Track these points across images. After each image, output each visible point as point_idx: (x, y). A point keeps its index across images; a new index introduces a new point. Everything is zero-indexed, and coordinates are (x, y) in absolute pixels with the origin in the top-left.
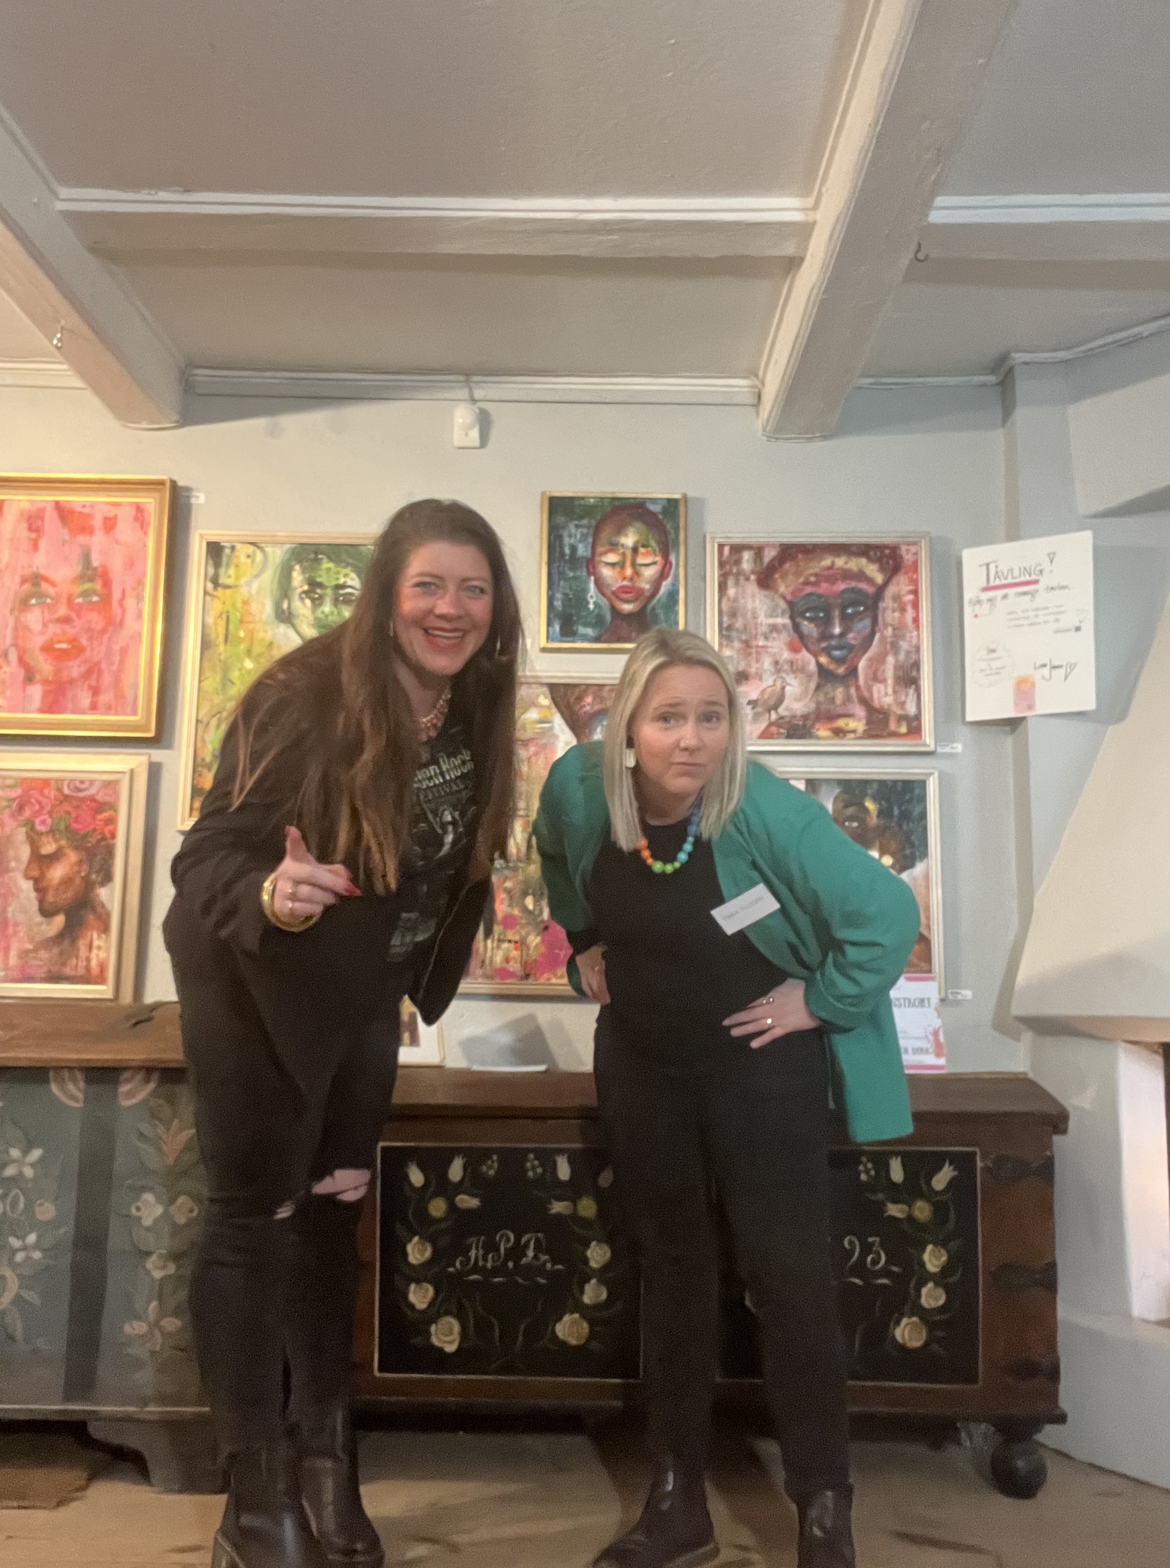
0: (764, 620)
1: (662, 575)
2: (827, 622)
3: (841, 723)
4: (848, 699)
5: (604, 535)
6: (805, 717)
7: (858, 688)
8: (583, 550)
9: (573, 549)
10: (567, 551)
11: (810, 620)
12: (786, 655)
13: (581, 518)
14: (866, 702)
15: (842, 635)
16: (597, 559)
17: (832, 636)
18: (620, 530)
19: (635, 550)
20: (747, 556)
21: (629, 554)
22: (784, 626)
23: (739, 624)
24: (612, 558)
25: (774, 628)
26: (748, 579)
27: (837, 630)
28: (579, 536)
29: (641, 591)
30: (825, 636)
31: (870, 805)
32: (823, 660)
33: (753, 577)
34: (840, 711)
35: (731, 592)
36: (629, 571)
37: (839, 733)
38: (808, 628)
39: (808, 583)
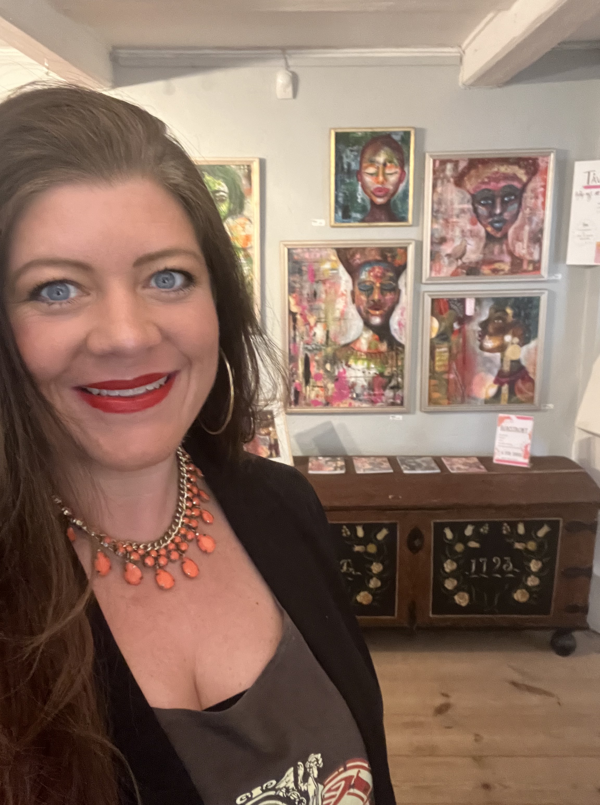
0: (457, 206)
1: (400, 180)
2: (493, 206)
3: (497, 266)
4: (501, 252)
5: (367, 156)
6: (477, 263)
7: (507, 245)
8: (354, 166)
9: (349, 165)
10: (346, 166)
11: (483, 205)
12: (469, 227)
13: (354, 145)
14: (511, 254)
15: (501, 214)
16: (363, 171)
17: (495, 215)
20: (449, 166)
21: (381, 167)
22: (468, 209)
23: (443, 209)
24: (371, 170)
25: (463, 211)
26: (449, 181)
27: (498, 211)
28: (352, 156)
29: (387, 191)
30: (491, 215)
31: (509, 311)
32: (489, 229)
33: (452, 180)
34: (497, 258)
35: (439, 189)
36: (381, 178)
37: (495, 271)
38: (482, 210)
39: (483, 183)
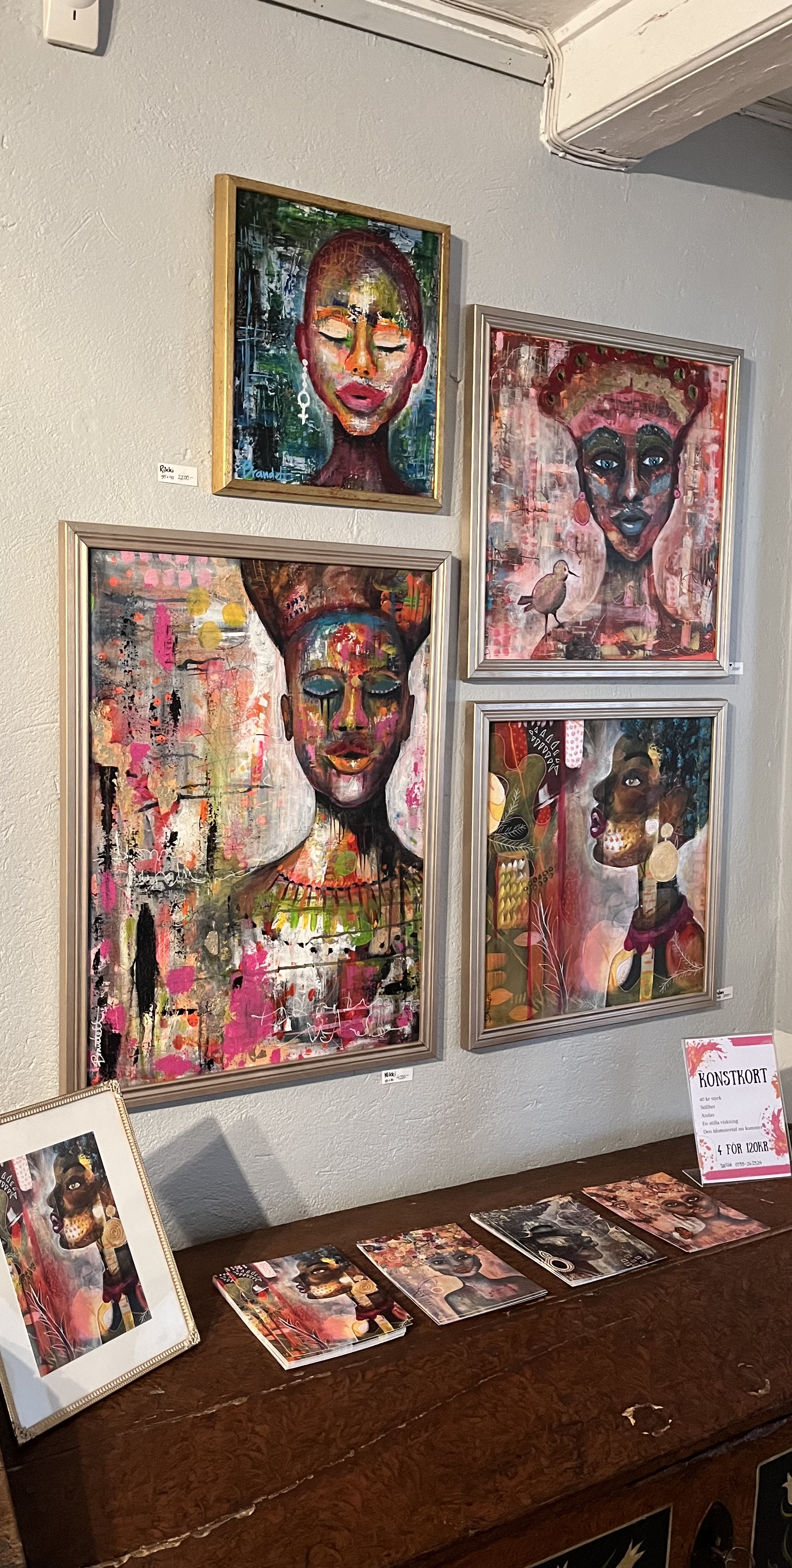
0: (546, 467)
2: (621, 476)
4: (639, 599)
6: (589, 625)
8: (291, 308)
9: (276, 300)
10: (266, 306)
11: (601, 471)
12: (570, 526)
13: (288, 242)
15: (637, 499)
16: (313, 326)
17: (626, 500)
18: (349, 278)
19: (372, 319)
20: (527, 353)
21: (363, 321)
22: (570, 478)
23: (513, 472)
24: (337, 329)
25: (557, 481)
26: (526, 395)
27: (632, 492)
28: (285, 276)
30: (618, 500)
31: (653, 754)
32: (614, 536)
34: (629, 616)
35: (504, 414)
36: (362, 359)
37: (627, 649)
38: (599, 485)
39: (600, 412)
